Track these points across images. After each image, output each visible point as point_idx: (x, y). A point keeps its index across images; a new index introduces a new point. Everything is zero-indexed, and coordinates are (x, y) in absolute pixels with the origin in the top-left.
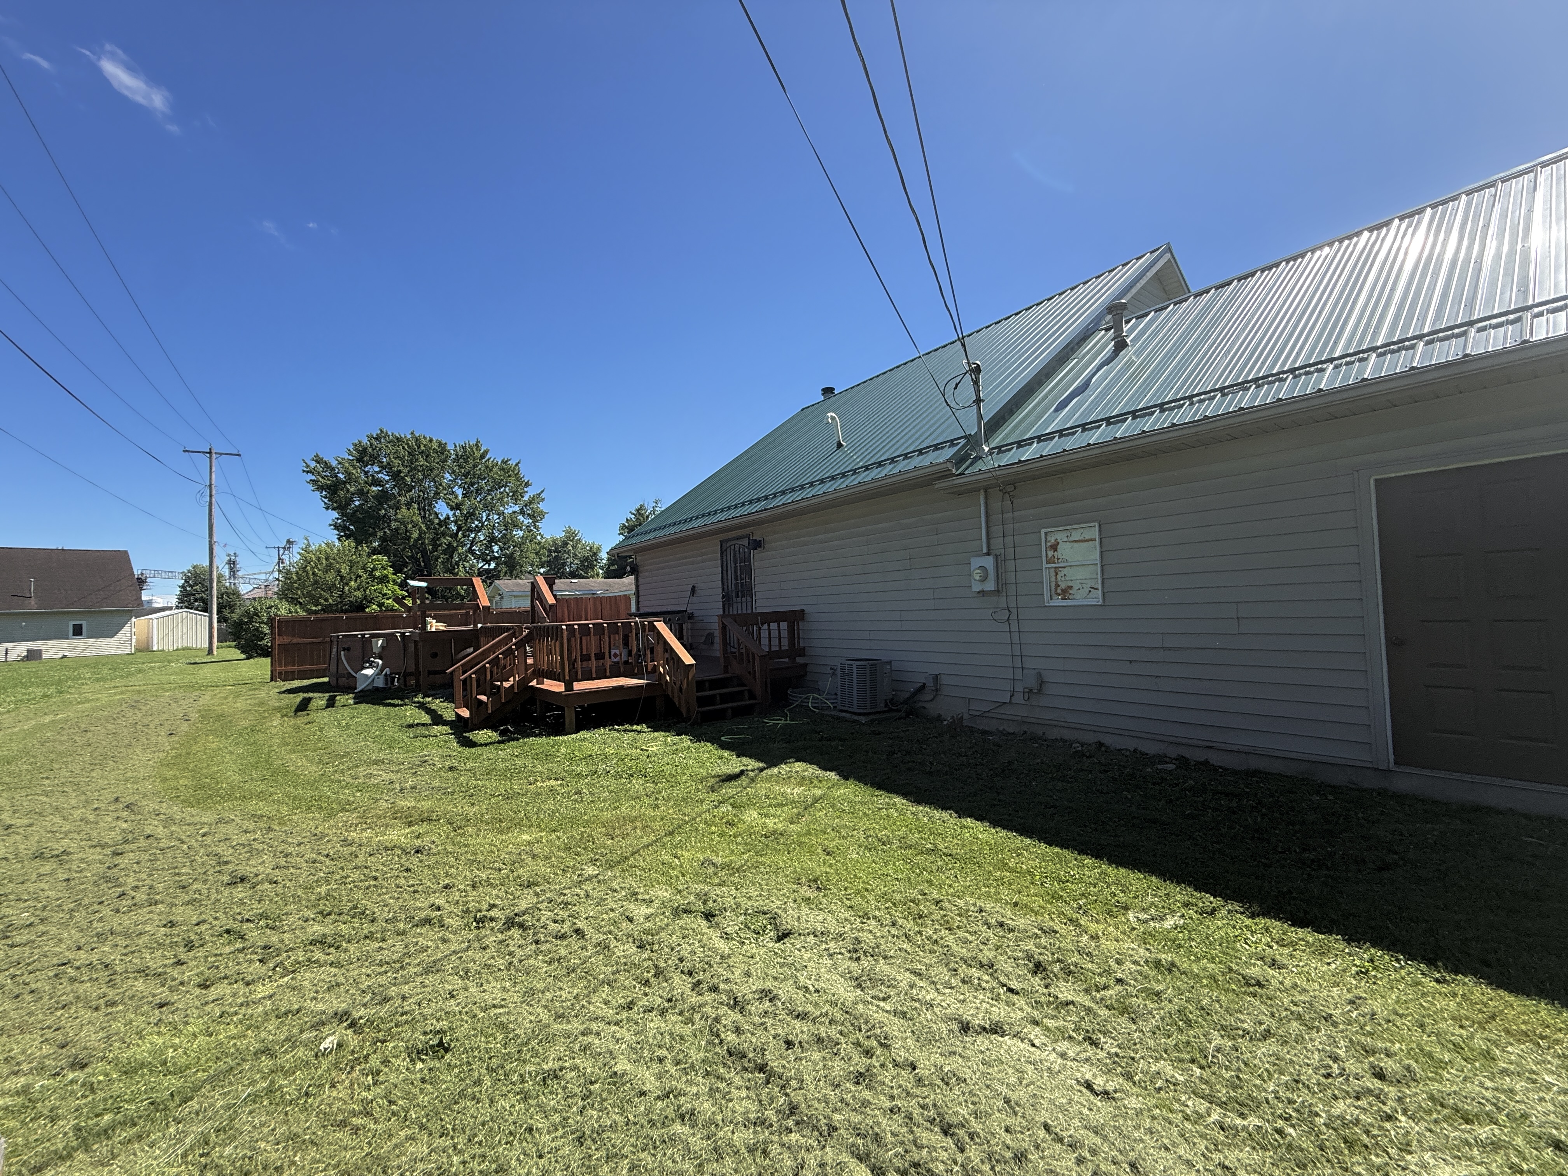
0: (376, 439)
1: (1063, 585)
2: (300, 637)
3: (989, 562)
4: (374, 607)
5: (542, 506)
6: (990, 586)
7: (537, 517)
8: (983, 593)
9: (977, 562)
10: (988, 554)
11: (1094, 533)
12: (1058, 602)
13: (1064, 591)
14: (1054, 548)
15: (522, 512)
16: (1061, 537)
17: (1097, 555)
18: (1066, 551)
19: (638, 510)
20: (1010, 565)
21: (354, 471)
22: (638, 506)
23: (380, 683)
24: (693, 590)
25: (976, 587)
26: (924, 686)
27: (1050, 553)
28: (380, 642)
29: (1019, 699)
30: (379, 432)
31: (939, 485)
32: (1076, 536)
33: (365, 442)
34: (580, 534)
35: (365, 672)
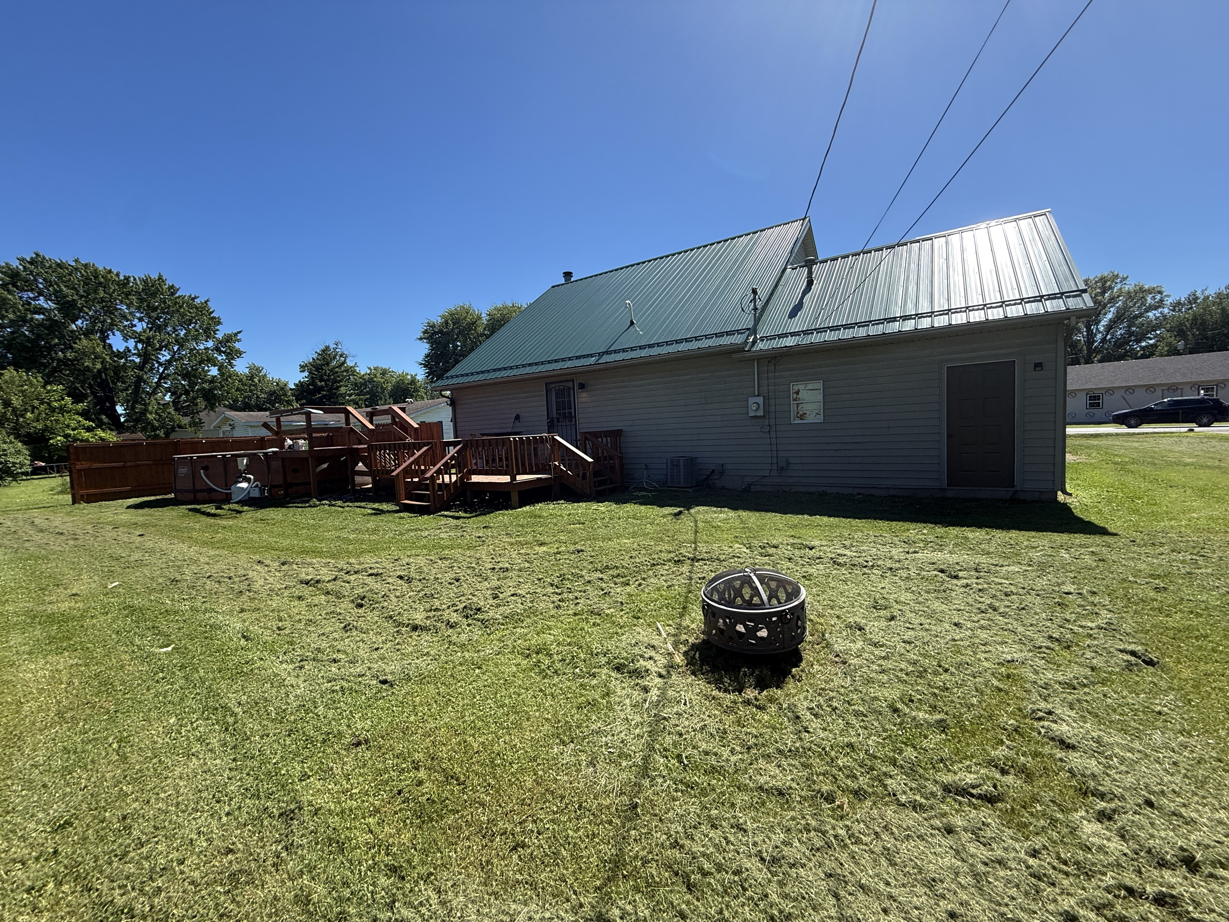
0: (31, 263)
1: (801, 413)
2: (100, 462)
3: (760, 400)
4: (59, 438)
5: (237, 345)
6: (760, 413)
7: (233, 355)
8: (756, 417)
9: (752, 400)
10: (758, 396)
11: (819, 385)
12: (798, 421)
13: (801, 415)
14: (797, 393)
15: (217, 349)
16: (801, 387)
17: (820, 397)
18: (803, 395)
19: (323, 351)
20: (772, 402)
21: (10, 297)
22: (323, 347)
23: (256, 494)
24: (517, 417)
25: (752, 414)
26: (713, 471)
27: (795, 396)
28: (245, 461)
29: (774, 473)
30: (34, 256)
31: (734, 356)
32: (810, 387)
33: (15, 264)
34: (264, 371)
35: (240, 485)
